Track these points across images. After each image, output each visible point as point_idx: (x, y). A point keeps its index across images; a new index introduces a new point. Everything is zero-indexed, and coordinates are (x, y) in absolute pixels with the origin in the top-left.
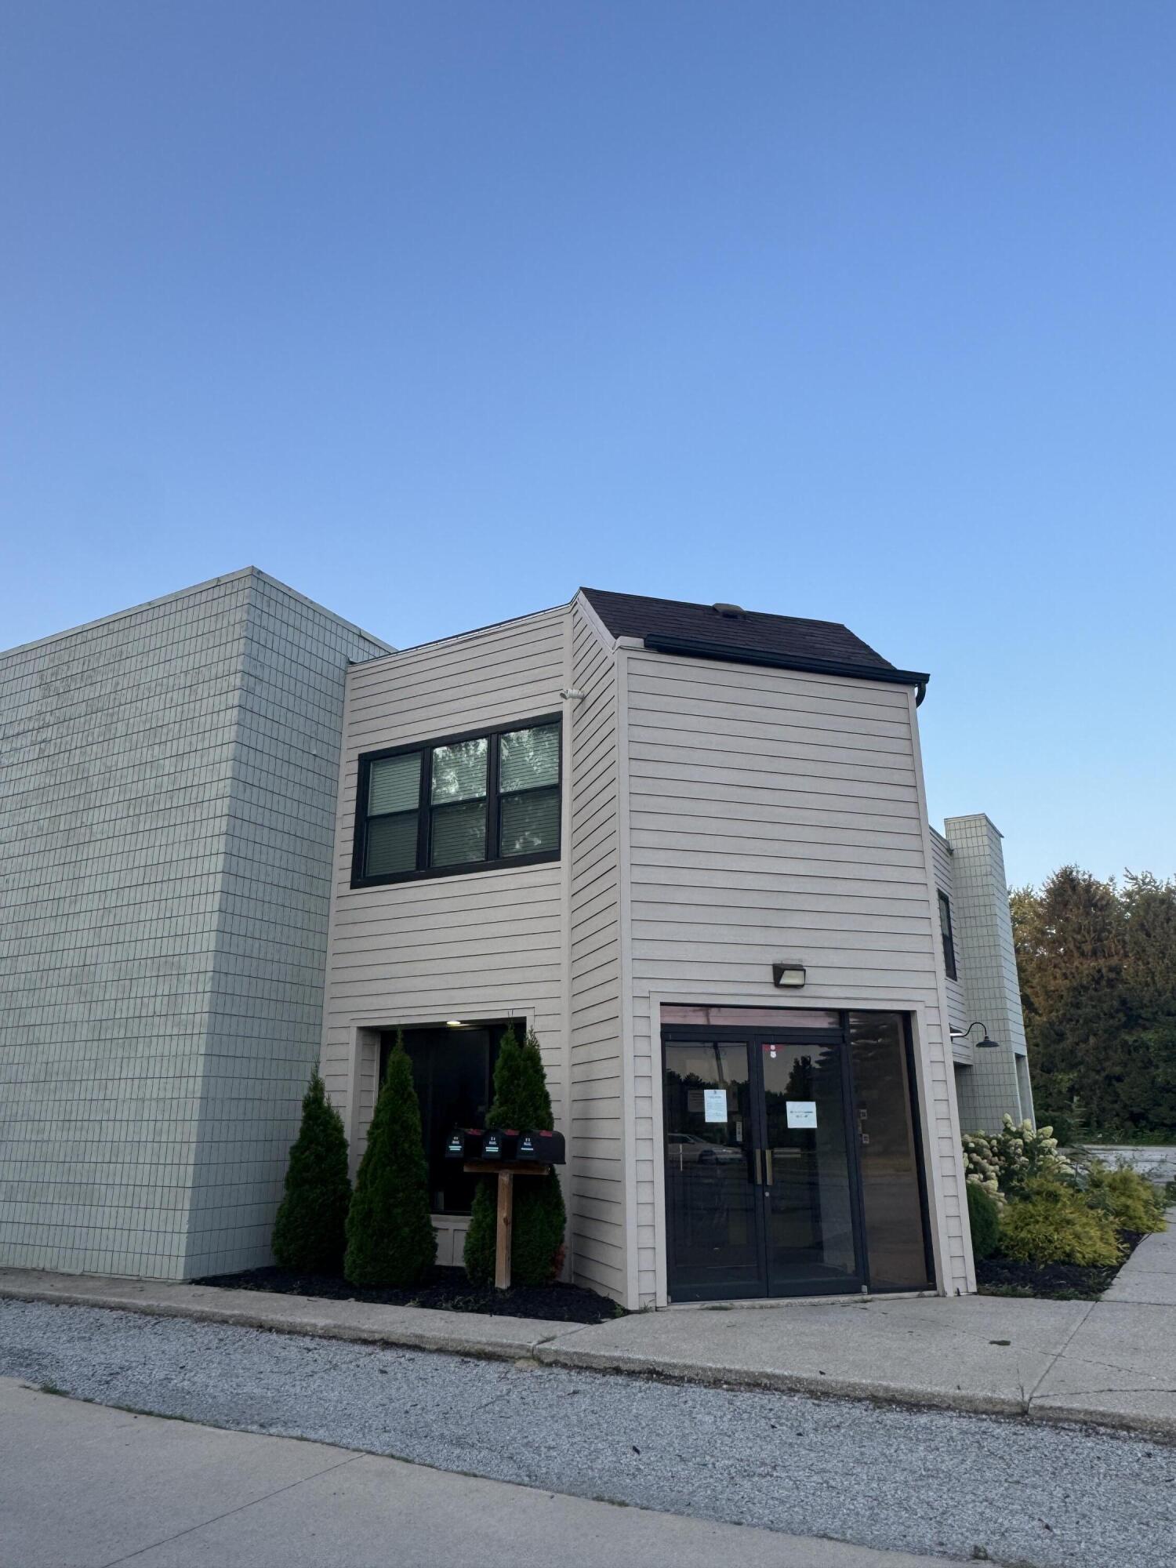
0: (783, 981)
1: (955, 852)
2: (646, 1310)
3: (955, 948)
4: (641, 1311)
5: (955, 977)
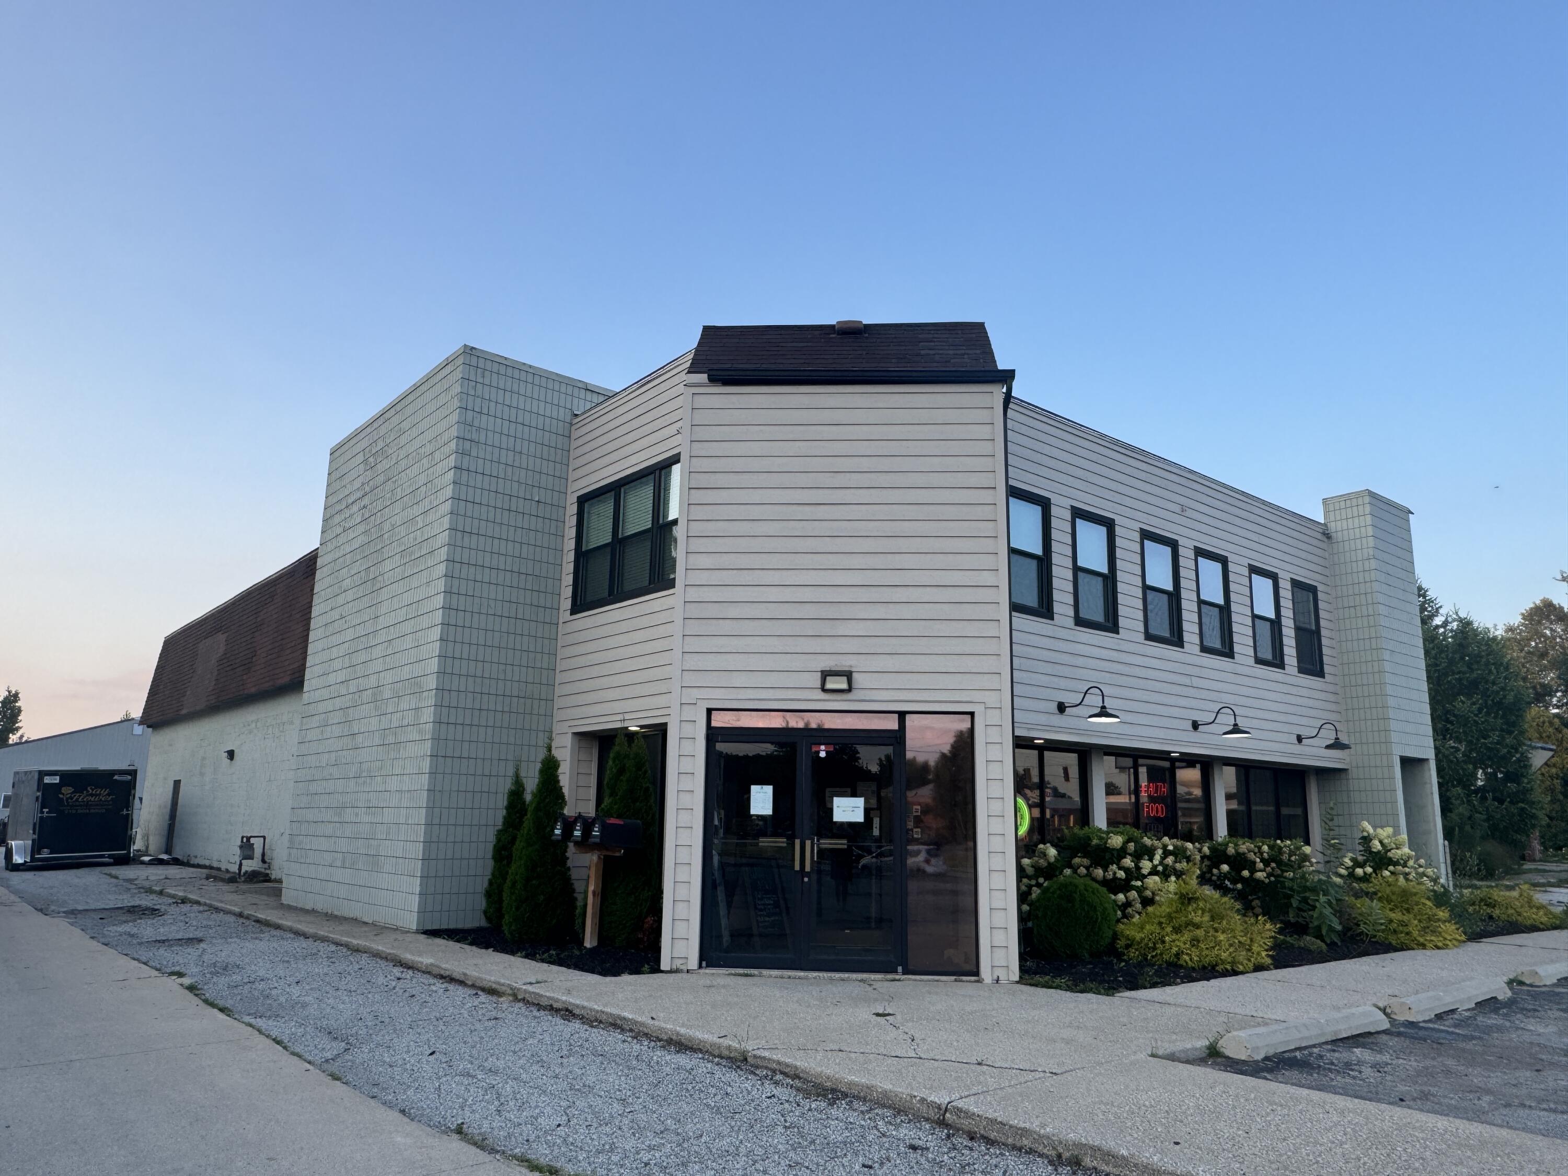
0: (829, 686)
1: (1334, 535)
2: (677, 971)
3: (1324, 641)
4: (670, 972)
5: (1321, 674)
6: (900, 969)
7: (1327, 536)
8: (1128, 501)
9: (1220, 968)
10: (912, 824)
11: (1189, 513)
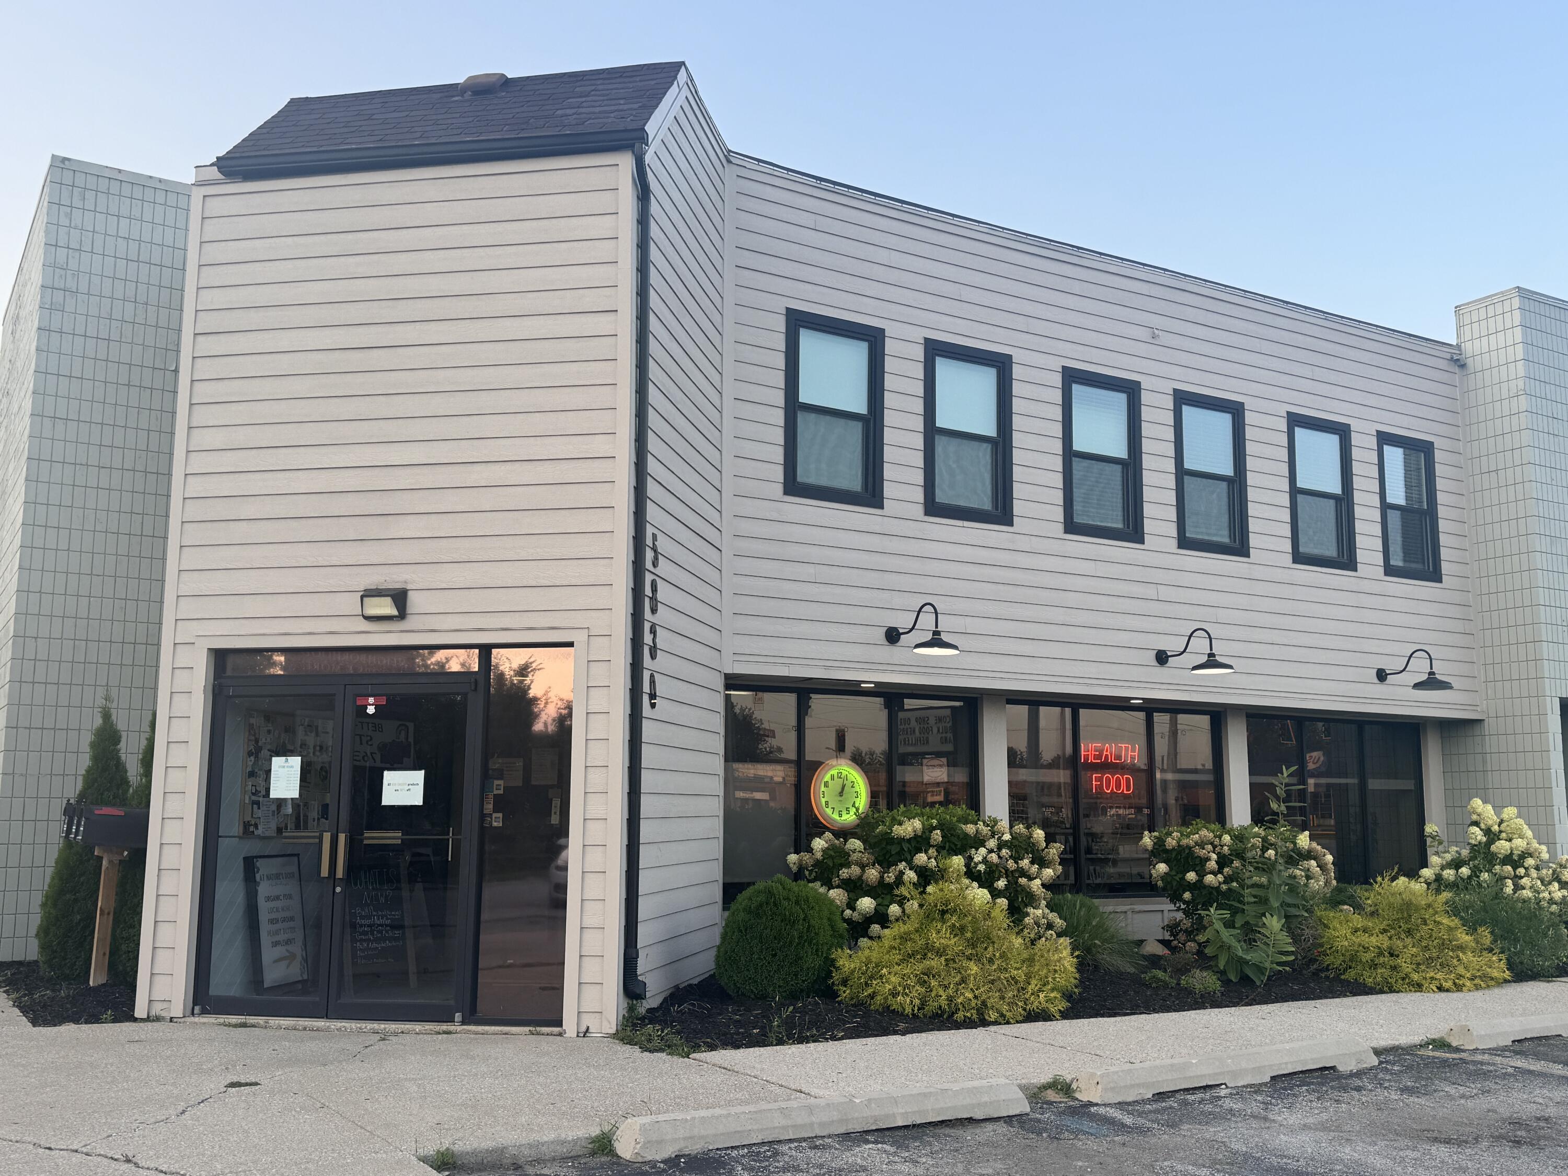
0: (370, 611)
1: (1470, 362)
2: (158, 1019)
3: (1442, 525)
4: (148, 1019)
5: (1436, 576)
6: (458, 1016)
7: (1458, 362)
8: (1039, 327)
9: (960, 1016)
10: (491, 806)
11: (1165, 339)
